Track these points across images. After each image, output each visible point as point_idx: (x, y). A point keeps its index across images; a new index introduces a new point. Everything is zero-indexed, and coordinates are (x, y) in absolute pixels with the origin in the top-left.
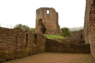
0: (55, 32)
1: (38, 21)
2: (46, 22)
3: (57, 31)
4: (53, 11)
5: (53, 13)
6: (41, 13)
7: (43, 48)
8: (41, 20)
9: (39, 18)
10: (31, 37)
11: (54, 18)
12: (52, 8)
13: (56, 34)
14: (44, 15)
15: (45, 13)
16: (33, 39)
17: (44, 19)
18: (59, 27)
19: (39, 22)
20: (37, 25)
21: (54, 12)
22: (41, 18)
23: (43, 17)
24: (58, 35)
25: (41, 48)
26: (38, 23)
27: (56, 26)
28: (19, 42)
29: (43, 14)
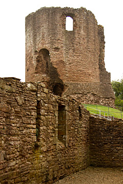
0: (94, 95)
1: (35, 56)
2: (62, 62)
3: (103, 93)
4: (87, 21)
5: (87, 29)
6: (44, 28)
7: (80, 152)
8: (45, 52)
9: (40, 46)
10: (48, 111)
11: (91, 47)
12: (83, 9)
13: (97, 102)
14: (54, 34)
15: (59, 28)
16: (55, 120)
17: (57, 49)
18: (109, 78)
19: (38, 61)
20: (32, 70)
21: (91, 25)
22: (47, 46)
23: (52, 43)
24: (105, 105)
25: (76, 152)
26: (34, 63)
27: (98, 73)
28: (14, 135)
29: (53, 31)
